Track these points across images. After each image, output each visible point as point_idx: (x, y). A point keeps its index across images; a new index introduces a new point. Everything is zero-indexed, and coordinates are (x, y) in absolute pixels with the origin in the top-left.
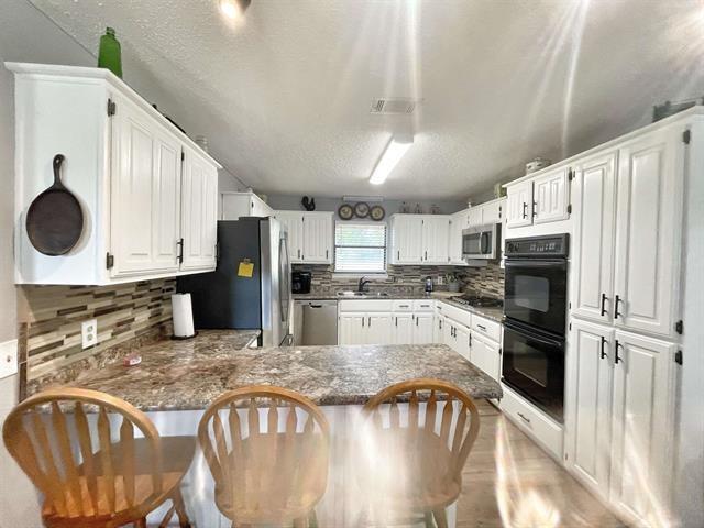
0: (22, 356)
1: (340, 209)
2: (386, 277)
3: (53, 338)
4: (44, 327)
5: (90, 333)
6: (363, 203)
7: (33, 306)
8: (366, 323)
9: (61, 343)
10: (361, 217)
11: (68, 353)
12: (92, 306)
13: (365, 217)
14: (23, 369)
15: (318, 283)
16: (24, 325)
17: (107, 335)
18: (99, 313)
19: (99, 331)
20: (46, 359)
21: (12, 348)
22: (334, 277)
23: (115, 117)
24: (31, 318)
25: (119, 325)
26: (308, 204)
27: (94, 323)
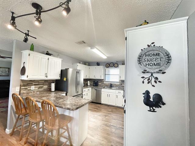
0: (20, 89)
1: (106, 65)
2: (119, 83)
3: (26, 87)
4: (24, 86)
5: (33, 88)
6: (112, 63)
7: (22, 82)
8: (108, 96)
9: (27, 88)
10: (112, 67)
11: (28, 90)
12: (34, 84)
13: (113, 66)
14: (20, 91)
15: (100, 84)
16: (21, 85)
17: (37, 89)
18: (35, 85)
19: (35, 88)
20: (24, 90)
21: (19, 88)
22: (105, 83)
23: (30, 56)
24: (22, 84)
25: (39, 87)
26: (98, 64)
27: (34, 86)
